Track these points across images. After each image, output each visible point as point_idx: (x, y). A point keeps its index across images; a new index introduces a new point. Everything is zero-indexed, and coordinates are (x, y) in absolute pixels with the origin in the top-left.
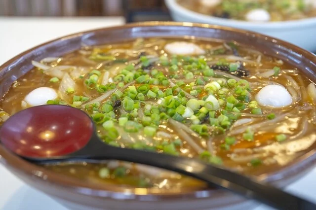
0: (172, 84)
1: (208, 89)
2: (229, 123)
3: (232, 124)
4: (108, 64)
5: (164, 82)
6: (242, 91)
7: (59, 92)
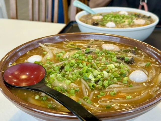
0: (93, 62)
1: (109, 67)
2: (107, 85)
3: (109, 86)
4: (71, 49)
5: (90, 61)
6: (123, 71)
7: (43, 58)
